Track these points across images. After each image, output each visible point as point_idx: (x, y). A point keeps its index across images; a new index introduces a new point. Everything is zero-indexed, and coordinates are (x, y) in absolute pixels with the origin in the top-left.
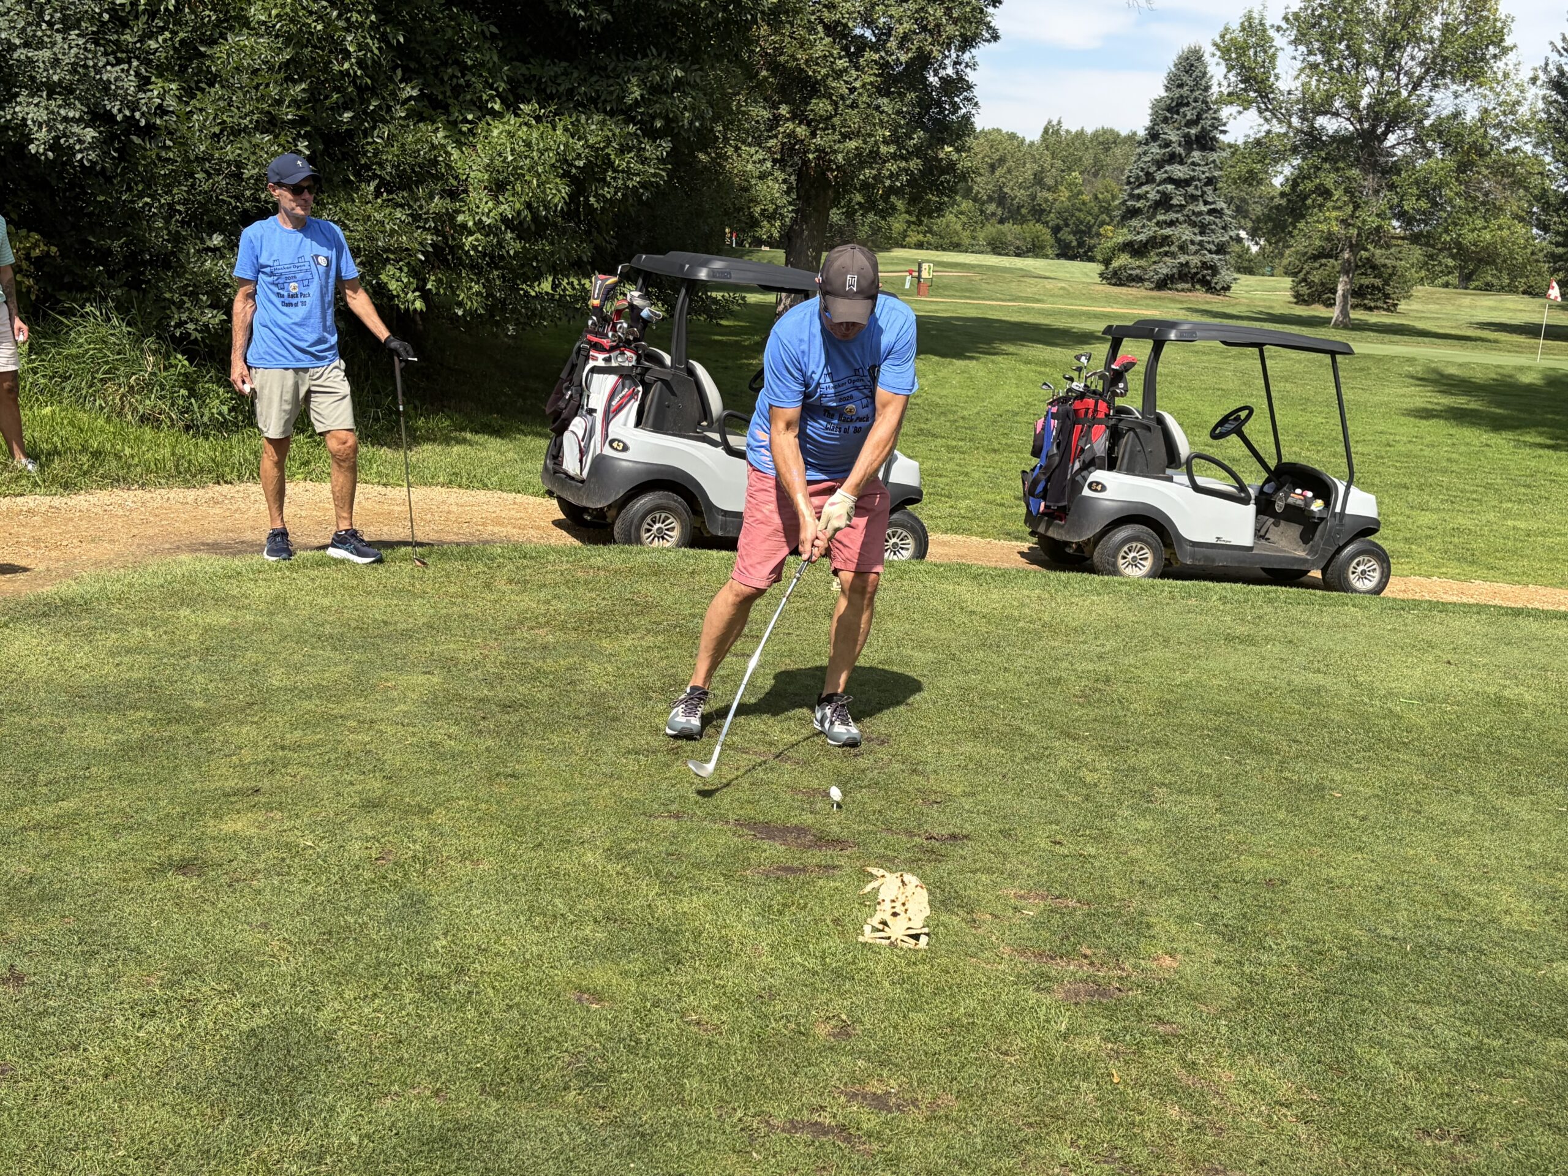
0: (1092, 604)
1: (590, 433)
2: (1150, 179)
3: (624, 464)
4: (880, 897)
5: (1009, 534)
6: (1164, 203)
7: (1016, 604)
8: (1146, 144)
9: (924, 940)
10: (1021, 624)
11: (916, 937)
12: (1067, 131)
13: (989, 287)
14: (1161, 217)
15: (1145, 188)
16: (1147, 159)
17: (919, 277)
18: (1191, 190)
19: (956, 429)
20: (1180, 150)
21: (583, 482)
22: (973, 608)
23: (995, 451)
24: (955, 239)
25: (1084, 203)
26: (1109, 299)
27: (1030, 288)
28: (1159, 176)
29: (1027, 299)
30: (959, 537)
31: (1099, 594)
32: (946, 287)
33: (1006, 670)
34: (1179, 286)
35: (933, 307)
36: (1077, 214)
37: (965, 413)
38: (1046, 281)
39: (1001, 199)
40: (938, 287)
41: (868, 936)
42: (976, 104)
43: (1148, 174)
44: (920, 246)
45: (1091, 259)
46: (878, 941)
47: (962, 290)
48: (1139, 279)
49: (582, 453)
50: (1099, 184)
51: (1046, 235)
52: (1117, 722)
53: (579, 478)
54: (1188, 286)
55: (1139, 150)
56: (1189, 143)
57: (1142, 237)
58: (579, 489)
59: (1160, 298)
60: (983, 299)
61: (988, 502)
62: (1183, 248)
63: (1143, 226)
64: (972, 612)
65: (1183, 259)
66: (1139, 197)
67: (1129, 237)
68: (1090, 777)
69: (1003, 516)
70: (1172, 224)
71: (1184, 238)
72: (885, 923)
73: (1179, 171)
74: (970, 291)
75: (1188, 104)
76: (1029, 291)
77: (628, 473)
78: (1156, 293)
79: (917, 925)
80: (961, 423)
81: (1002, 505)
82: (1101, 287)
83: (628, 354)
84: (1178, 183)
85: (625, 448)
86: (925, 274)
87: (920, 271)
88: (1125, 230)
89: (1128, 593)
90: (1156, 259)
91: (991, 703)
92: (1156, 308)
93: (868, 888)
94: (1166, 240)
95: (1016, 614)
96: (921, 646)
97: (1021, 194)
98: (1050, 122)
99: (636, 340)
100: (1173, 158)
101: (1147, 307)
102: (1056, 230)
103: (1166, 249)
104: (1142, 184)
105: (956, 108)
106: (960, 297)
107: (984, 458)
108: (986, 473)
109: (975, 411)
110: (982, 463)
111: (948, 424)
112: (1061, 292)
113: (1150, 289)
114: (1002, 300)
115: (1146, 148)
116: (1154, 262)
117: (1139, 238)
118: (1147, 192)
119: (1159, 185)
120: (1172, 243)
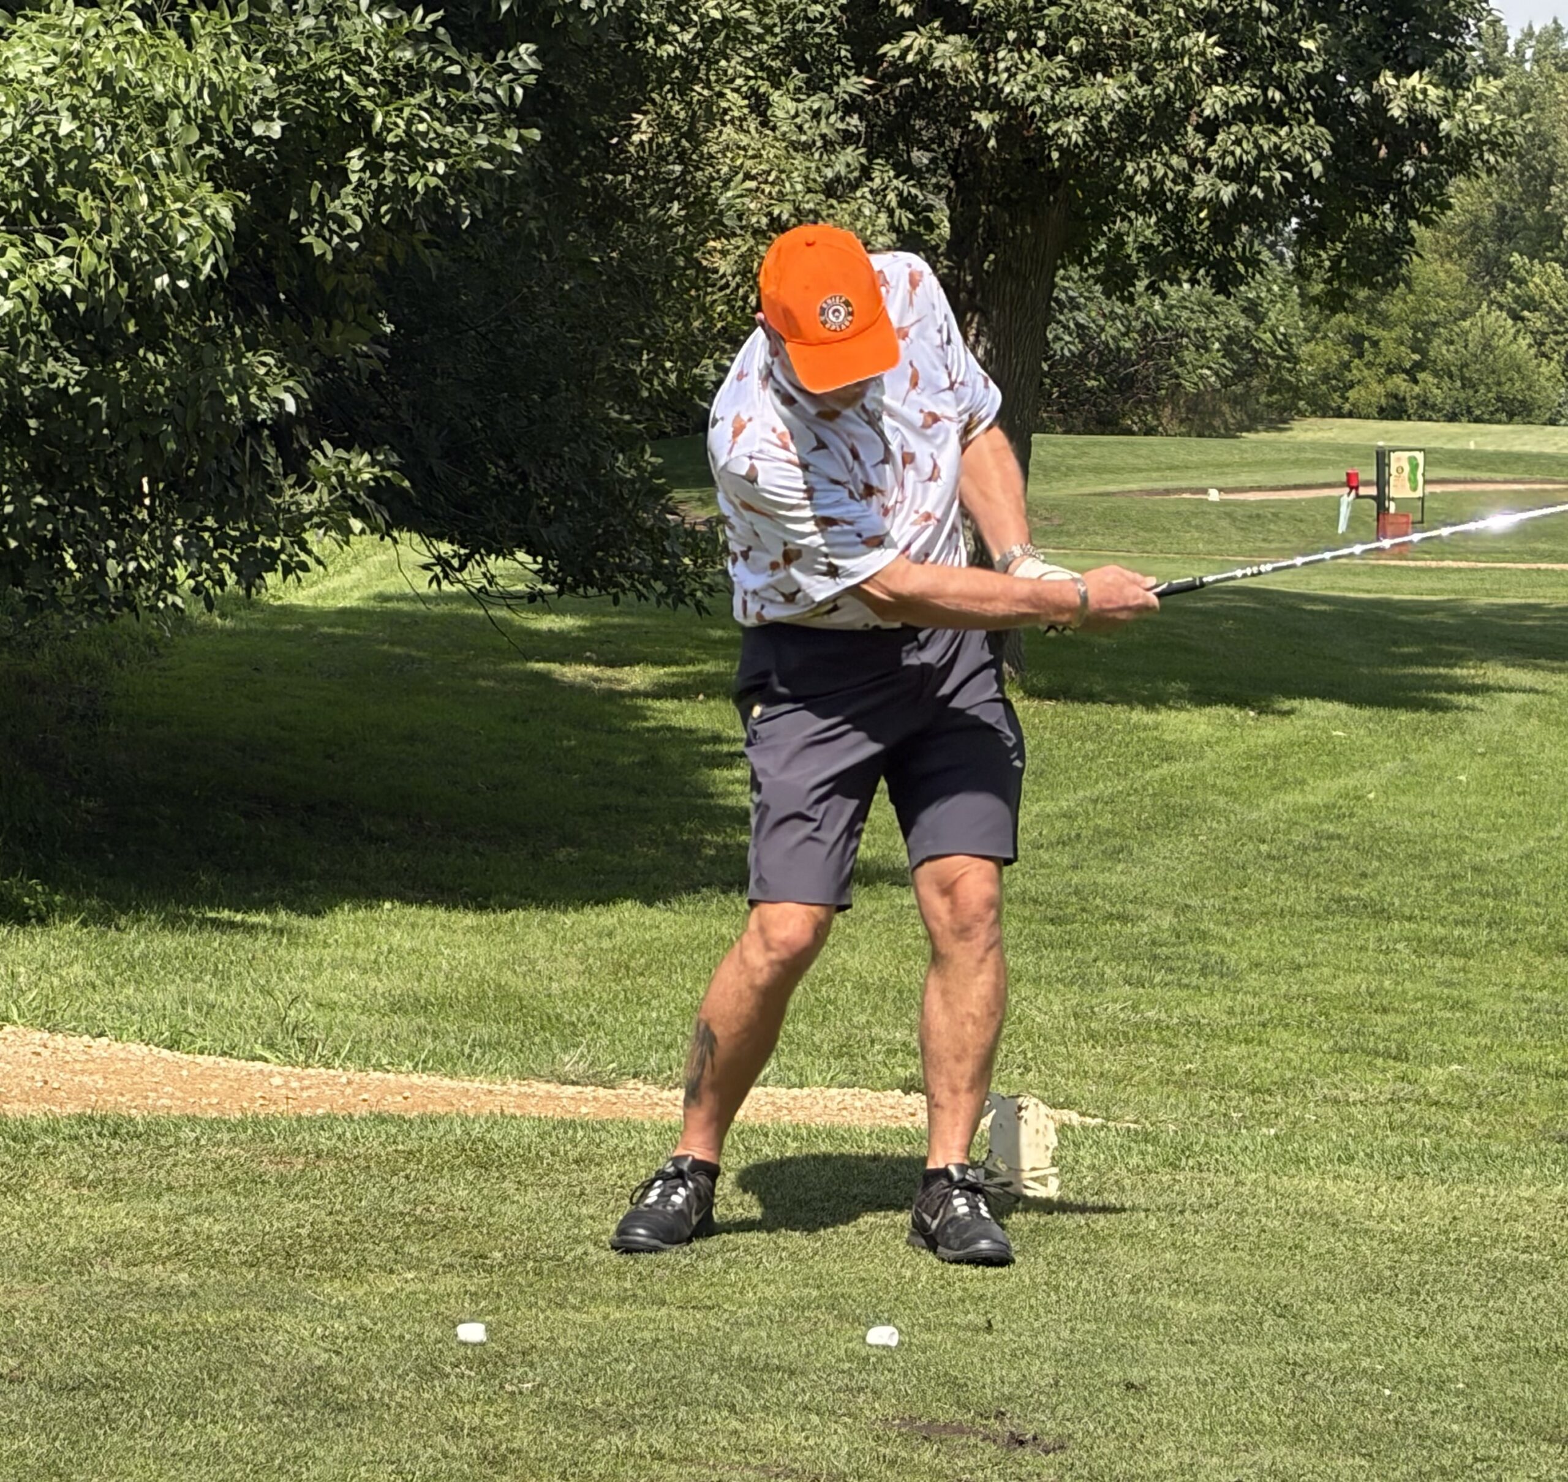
17: (1381, 500)
35: (1429, 584)
44: (1391, 408)
74: (1554, 536)
86: (1399, 489)
87: (1382, 482)
107: (1528, 968)
108: (1527, 1001)
109: (1517, 849)
110: (1519, 977)
111: (1429, 885)
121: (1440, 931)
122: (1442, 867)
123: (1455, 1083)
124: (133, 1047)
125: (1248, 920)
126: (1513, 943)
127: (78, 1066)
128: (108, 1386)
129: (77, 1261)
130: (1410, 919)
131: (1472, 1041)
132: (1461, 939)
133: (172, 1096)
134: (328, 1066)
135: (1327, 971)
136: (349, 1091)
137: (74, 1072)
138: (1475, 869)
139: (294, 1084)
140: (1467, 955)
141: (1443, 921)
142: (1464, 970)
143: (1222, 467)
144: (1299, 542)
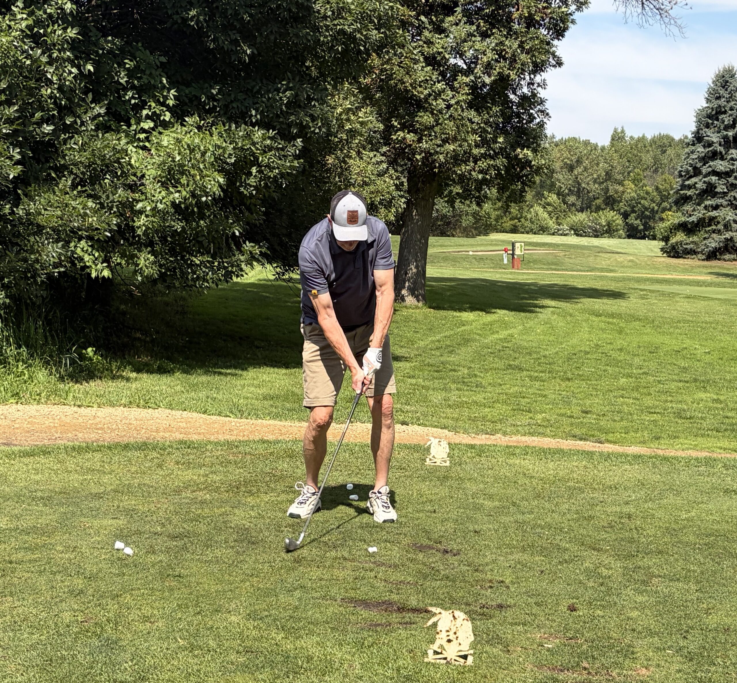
2: (697, 172)
4: (439, 629)
6: (710, 190)
8: (693, 145)
9: (470, 659)
11: (465, 657)
12: (631, 137)
14: (708, 203)
15: (694, 180)
16: (694, 157)
17: (513, 254)
18: (731, 180)
19: (539, 363)
20: (720, 149)
23: (569, 380)
24: (543, 225)
25: (648, 194)
26: (669, 268)
27: (604, 261)
28: (705, 170)
29: (602, 270)
32: (535, 262)
34: (727, 256)
35: (526, 277)
36: (642, 202)
37: (547, 353)
38: (617, 256)
39: (579, 192)
40: (529, 262)
41: (431, 657)
42: (548, 114)
43: (695, 168)
44: (513, 230)
45: (653, 238)
46: (438, 661)
47: (549, 264)
48: (693, 252)
50: (659, 178)
51: (618, 219)
52: (632, 541)
54: (733, 256)
55: (687, 150)
56: (727, 143)
57: (693, 219)
59: (711, 267)
60: (567, 270)
61: (561, 415)
62: (727, 227)
63: (694, 210)
64: (532, 477)
65: (728, 235)
66: (689, 187)
67: (683, 220)
68: (605, 572)
70: (716, 208)
71: (728, 218)
72: (441, 646)
73: (720, 165)
74: (556, 264)
75: (725, 112)
76: (604, 264)
78: (706, 263)
79: (465, 648)
80: (543, 360)
82: (663, 259)
84: (720, 175)
86: (518, 252)
87: (513, 250)
88: (680, 214)
90: (706, 235)
91: (538, 530)
93: (430, 623)
94: (712, 219)
96: (491, 497)
97: (596, 188)
98: (615, 130)
100: (715, 155)
101: (700, 273)
102: (626, 216)
103: (714, 227)
104: (691, 177)
105: (532, 118)
106: (547, 269)
107: (560, 385)
108: (560, 395)
109: (555, 351)
110: (557, 388)
111: (532, 361)
112: (630, 264)
113: (703, 260)
114: (582, 271)
115: (693, 148)
116: (705, 239)
117: (691, 219)
118: (696, 183)
119: (705, 177)
120: (718, 223)
121: (536, 374)
122: (535, 356)
123: (544, 419)
124: (193, 414)
125: (486, 371)
126: (555, 378)
127: (179, 420)
128: (186, 536)
129: (178, 491)
130: (528, 371)
131: (548, 407)
132: (542, 377)
133: (205, 429)
134: (247, 419)
135: (508, 386)
136: (253, 426)
137: (178, 422)
138: (544, 356)
139: (238, 425)
140: (543, 381)
141: (536, 371)
142: (543, 385)
143: (472, 245)
144: (492, 265)
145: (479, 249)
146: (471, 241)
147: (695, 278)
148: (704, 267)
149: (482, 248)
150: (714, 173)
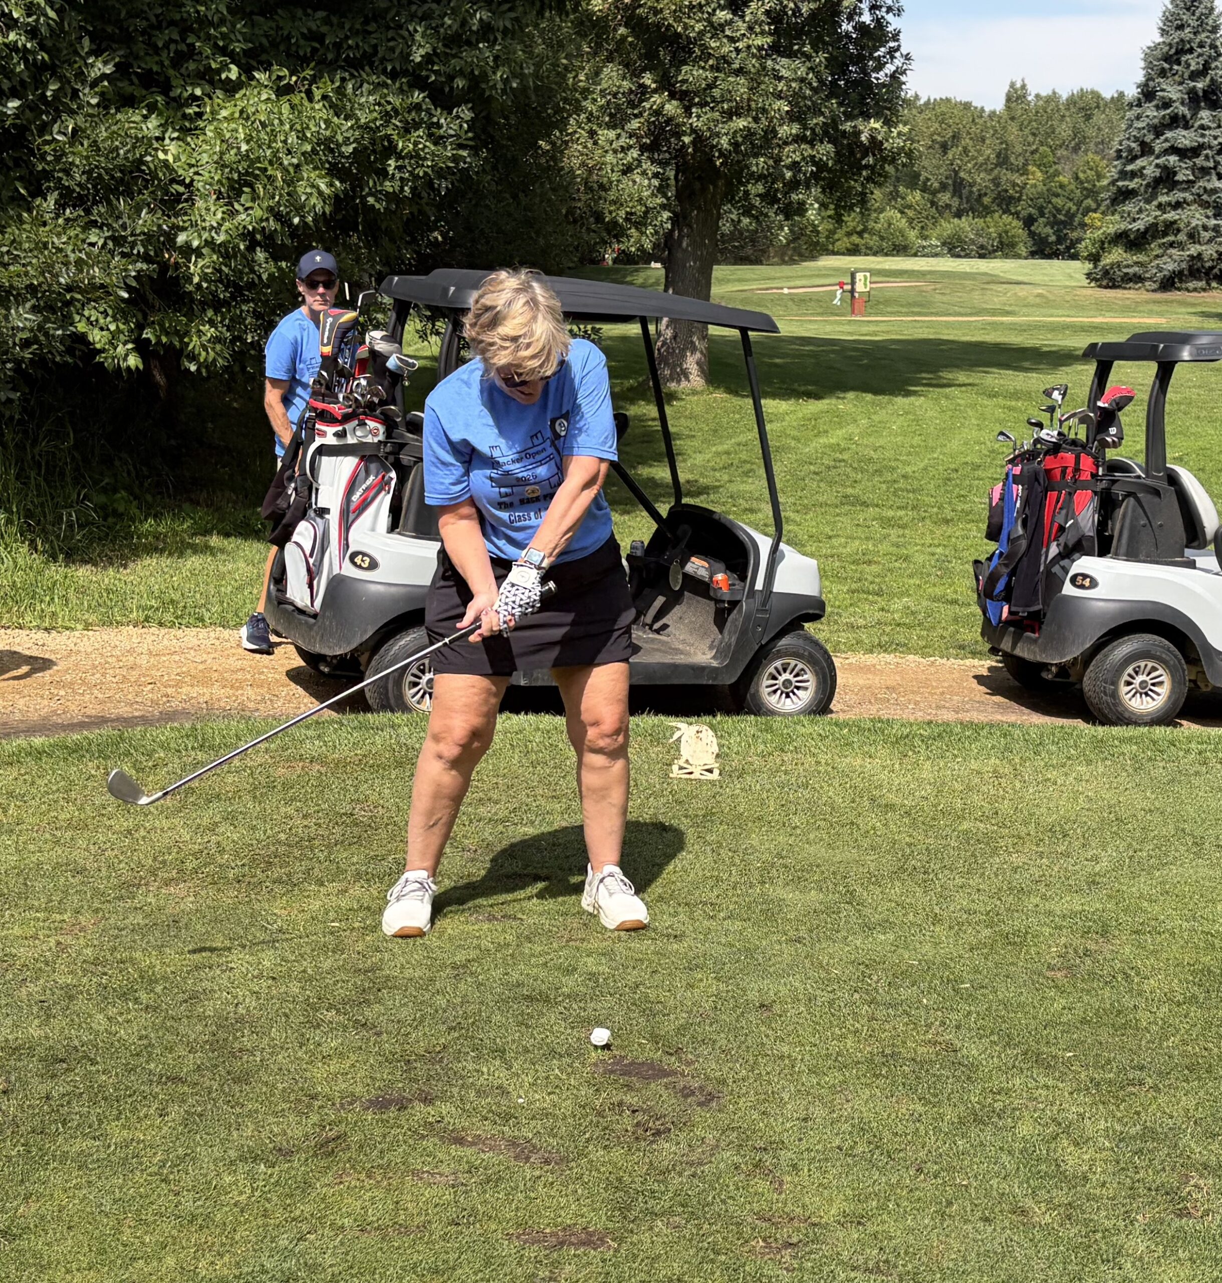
0: (1079, 780)
1: (321, 544)
2: (1146, 149)
3: (373, 588)
5: (961, 647)
6: (1167, 179)
7: (958, 786)
8: (1139, 105)
10: (965, 825)
12: (1037, 96)
13: (945, 299)
14: (1163, 199)
15: (1140, 163)
16: (1141, 125)
17: (852, 291)
18: (1200, 161)
19: (896, 493)
20: (1183, 110)
21: (315, 616)
22: (892, 798)
23: (947, 522)
24: (899, 241)
25: (1062, 186)
26: (1101, 307)
27: (997, 298)
28: (1159, 146)
29: (994, 312)
30: (889, 658)
31: (1089, 762)
32: (887, 302)
33: (937, 920)
34: (1191, 285)
35: (872, 328)
36: (1054, 200)
37: (909, 469)
38: (1017, 287)
39: (958, 186)
40: (879, 303)
42: (907, 57)
43: (1143, 144)
44: (854, 251)
45: (1074, 257)
47: (909, 305)
48: (1138, 279)
49: (312, 575)
50: (1080, 159)
51: (1016, 227)
53: (310, 610)
54: (1202, 284)
55: (1129, 114)
56: (1195, 100)
57: (1140, 225)
58: (310, 627)
59: (1167, 302)
60: (938, 314)
61: (935, 599)
62: (1193, 236)
63: (1140, 211)
65: (1194, 250)
66: (1133, 175)
67: (1123, 226)
69: (956, 620)
70: (1177, 205)
71: (1194, 223)
73: (1184, 138)
74: (921, 305)
75: (1191, 51)
76: (996, 302)
77: (378, 602)
78: (1159, 296)
80: (902, 484)
81: (954, 602)
82: (1089, 292)
83: (371, 424)
84: (1182, 153)
85: (374, 565)
86: (860, 287)
87: (853, 283)
88: (1117, 217)
89: (1134, 758)
90: (1159, 252)
92: (1160, 314)
94: (1171, 227)
95: (959, 804)
97: (981, 179)
98: (1012, 85)
99: (382, 403)
100: (1175, 121)
101: (1151, 313)
102: (1029, 222)
103: (1171, 238)
104: (1135, 158)
105: (881, 63)
106: (907, 314)
107: (932, 533)
108: (933, 554)
109: (922, 465)
110: (929, 540)
111: (884, 486)
112: (1038, 300)
113: (1153, 291)
114: (962, 315)
115: (1139, 110)
116: (1157, 256)
117: (1135, 226)
118: (1144, 168)
119: (1158, 157)
120: (1179, 230)
121: (891, 513)
122: (889, 476)
123: (906, 611)
125: (806, 509)
126: (924, 519)
130: (877, 506)
131: (912, 581)
132: (901, 518)
138: (903, 476)
140: (904, 527)
141: (891, 507)
142: (904, 536)
143: (788, 278)
144: (820, 310)
145: (798, 283)
146: (786, 270)
147: (1142, 320)
148: (1155, 302)
149: (804, 282)
150: (1173, 150)
